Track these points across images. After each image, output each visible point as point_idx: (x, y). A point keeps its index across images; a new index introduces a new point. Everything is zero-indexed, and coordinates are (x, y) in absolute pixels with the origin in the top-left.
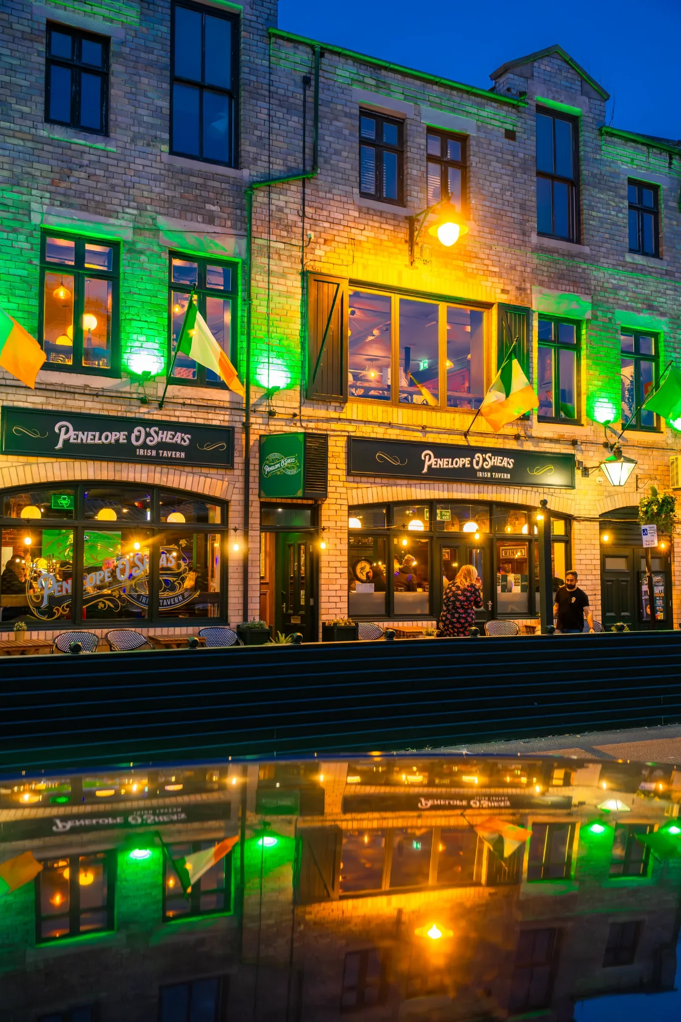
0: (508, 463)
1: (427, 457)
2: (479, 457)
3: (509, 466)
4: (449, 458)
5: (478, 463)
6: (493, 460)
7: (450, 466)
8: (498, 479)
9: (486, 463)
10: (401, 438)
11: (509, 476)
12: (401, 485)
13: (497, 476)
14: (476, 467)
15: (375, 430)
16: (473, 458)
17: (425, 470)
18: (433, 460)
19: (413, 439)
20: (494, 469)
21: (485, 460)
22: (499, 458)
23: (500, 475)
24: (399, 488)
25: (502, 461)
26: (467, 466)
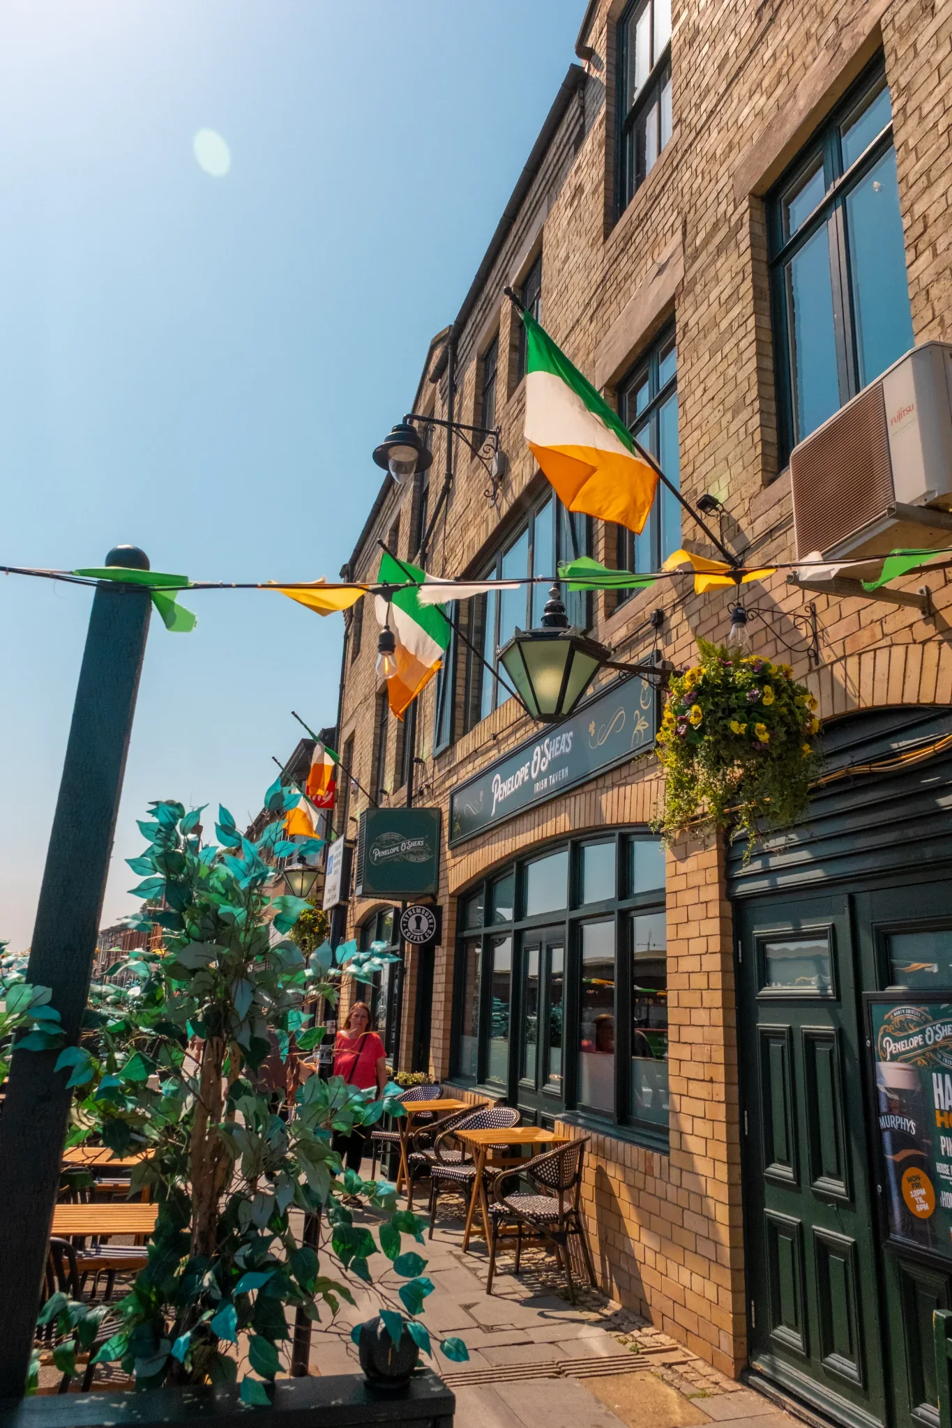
0: (567, 743)
1: (496, 785)
2: (537, 754)
3: (567, 751)
5: (535, 766)
6: (551, 749)
7: (512, 790)
8: (555, 785)
9: (544, 759)
11: (567, 770)
12: (479, 846)
13: (553, 781)
14: (534, 775)
15: (467, 769)
16: (532, 759)
17: (494, 810)
18: (500, 787)
19: (489, 763)
20: (553, 765)
21: (543, 754)
22: (557, 739)
23: (557, 775)
24: (478, 851)
25: (560, 743)
26: (526, 779)
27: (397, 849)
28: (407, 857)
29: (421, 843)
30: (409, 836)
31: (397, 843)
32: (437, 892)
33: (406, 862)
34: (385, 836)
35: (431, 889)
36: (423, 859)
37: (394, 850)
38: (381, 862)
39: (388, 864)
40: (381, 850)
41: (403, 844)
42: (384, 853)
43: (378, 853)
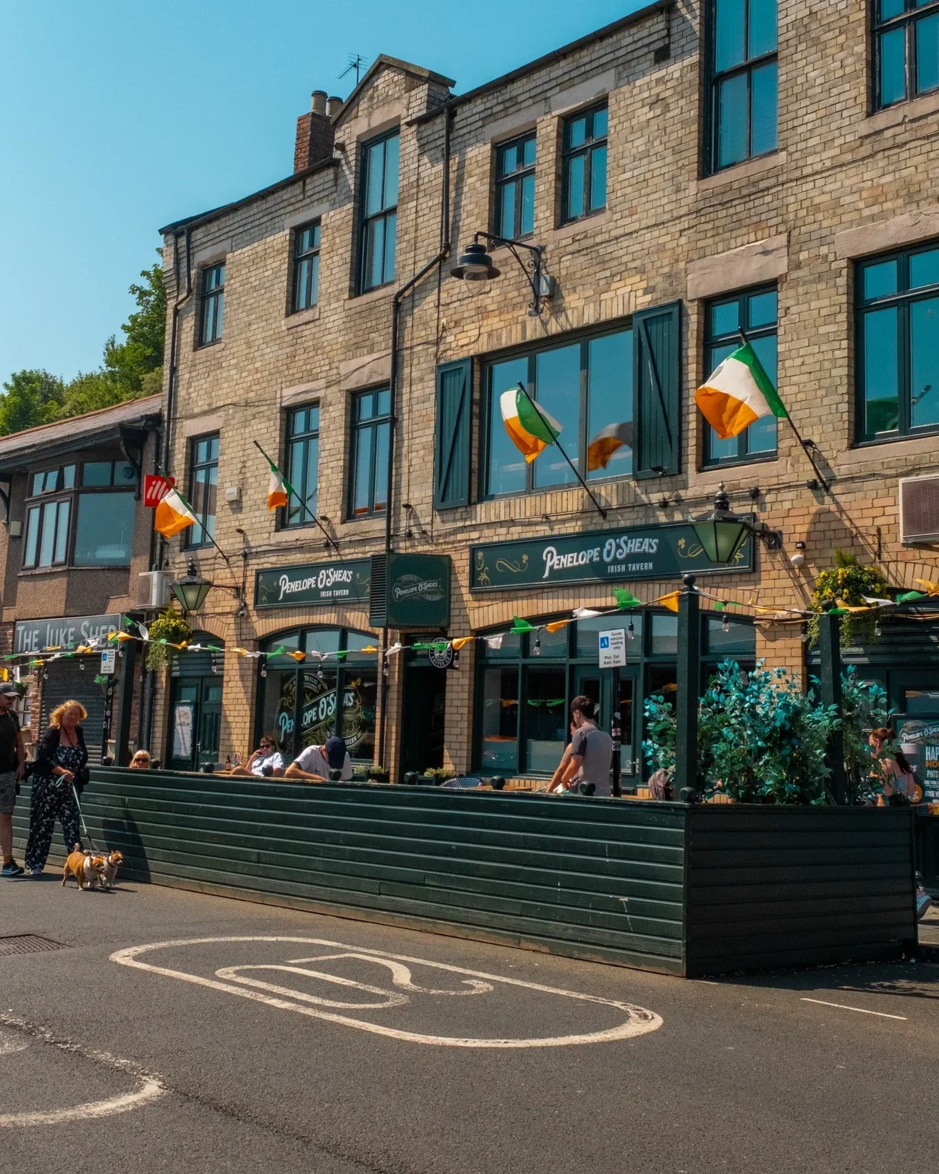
0: (650, 546)
1: (549, 555)
2: (611, 545)
3: (651, 551)
4: (573, 552)
5: (609, 553)
6: (629, 545)
7: (575, 564)
8: (636, 572)
9: (620, 551)
10: (524, 536)
11: (651, 565)
12: (522, 598)
13: (634, 568)
14: (607, 560)
15: (498, 532)
16: (603, 547)
17: (547, 574)
18: (555, 558)
19: (536, 535)
20: (633, 558)
21: (618, 547)
22: (638, 540)
23: (638, 565)
24: (520, 602)
25: (642, 543)
26: (596, 559)
27: (415, 588)
28: (424, 596)
29: (435, 584)
30: (427, 578)
31: (416, 584)
32: (449, 626)
33: (423, 599)
34: (405, 578)
35: (443, 623)
36: (437, 598)
37: (412, 590)
38: (402, 599)
39: (408, 601)
40: (402, 589)
41: (421, 585)
42: (405, 592)
43: (399, 592)
